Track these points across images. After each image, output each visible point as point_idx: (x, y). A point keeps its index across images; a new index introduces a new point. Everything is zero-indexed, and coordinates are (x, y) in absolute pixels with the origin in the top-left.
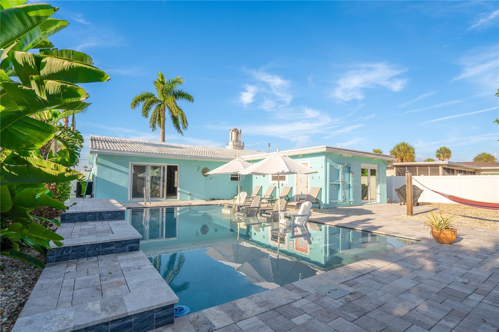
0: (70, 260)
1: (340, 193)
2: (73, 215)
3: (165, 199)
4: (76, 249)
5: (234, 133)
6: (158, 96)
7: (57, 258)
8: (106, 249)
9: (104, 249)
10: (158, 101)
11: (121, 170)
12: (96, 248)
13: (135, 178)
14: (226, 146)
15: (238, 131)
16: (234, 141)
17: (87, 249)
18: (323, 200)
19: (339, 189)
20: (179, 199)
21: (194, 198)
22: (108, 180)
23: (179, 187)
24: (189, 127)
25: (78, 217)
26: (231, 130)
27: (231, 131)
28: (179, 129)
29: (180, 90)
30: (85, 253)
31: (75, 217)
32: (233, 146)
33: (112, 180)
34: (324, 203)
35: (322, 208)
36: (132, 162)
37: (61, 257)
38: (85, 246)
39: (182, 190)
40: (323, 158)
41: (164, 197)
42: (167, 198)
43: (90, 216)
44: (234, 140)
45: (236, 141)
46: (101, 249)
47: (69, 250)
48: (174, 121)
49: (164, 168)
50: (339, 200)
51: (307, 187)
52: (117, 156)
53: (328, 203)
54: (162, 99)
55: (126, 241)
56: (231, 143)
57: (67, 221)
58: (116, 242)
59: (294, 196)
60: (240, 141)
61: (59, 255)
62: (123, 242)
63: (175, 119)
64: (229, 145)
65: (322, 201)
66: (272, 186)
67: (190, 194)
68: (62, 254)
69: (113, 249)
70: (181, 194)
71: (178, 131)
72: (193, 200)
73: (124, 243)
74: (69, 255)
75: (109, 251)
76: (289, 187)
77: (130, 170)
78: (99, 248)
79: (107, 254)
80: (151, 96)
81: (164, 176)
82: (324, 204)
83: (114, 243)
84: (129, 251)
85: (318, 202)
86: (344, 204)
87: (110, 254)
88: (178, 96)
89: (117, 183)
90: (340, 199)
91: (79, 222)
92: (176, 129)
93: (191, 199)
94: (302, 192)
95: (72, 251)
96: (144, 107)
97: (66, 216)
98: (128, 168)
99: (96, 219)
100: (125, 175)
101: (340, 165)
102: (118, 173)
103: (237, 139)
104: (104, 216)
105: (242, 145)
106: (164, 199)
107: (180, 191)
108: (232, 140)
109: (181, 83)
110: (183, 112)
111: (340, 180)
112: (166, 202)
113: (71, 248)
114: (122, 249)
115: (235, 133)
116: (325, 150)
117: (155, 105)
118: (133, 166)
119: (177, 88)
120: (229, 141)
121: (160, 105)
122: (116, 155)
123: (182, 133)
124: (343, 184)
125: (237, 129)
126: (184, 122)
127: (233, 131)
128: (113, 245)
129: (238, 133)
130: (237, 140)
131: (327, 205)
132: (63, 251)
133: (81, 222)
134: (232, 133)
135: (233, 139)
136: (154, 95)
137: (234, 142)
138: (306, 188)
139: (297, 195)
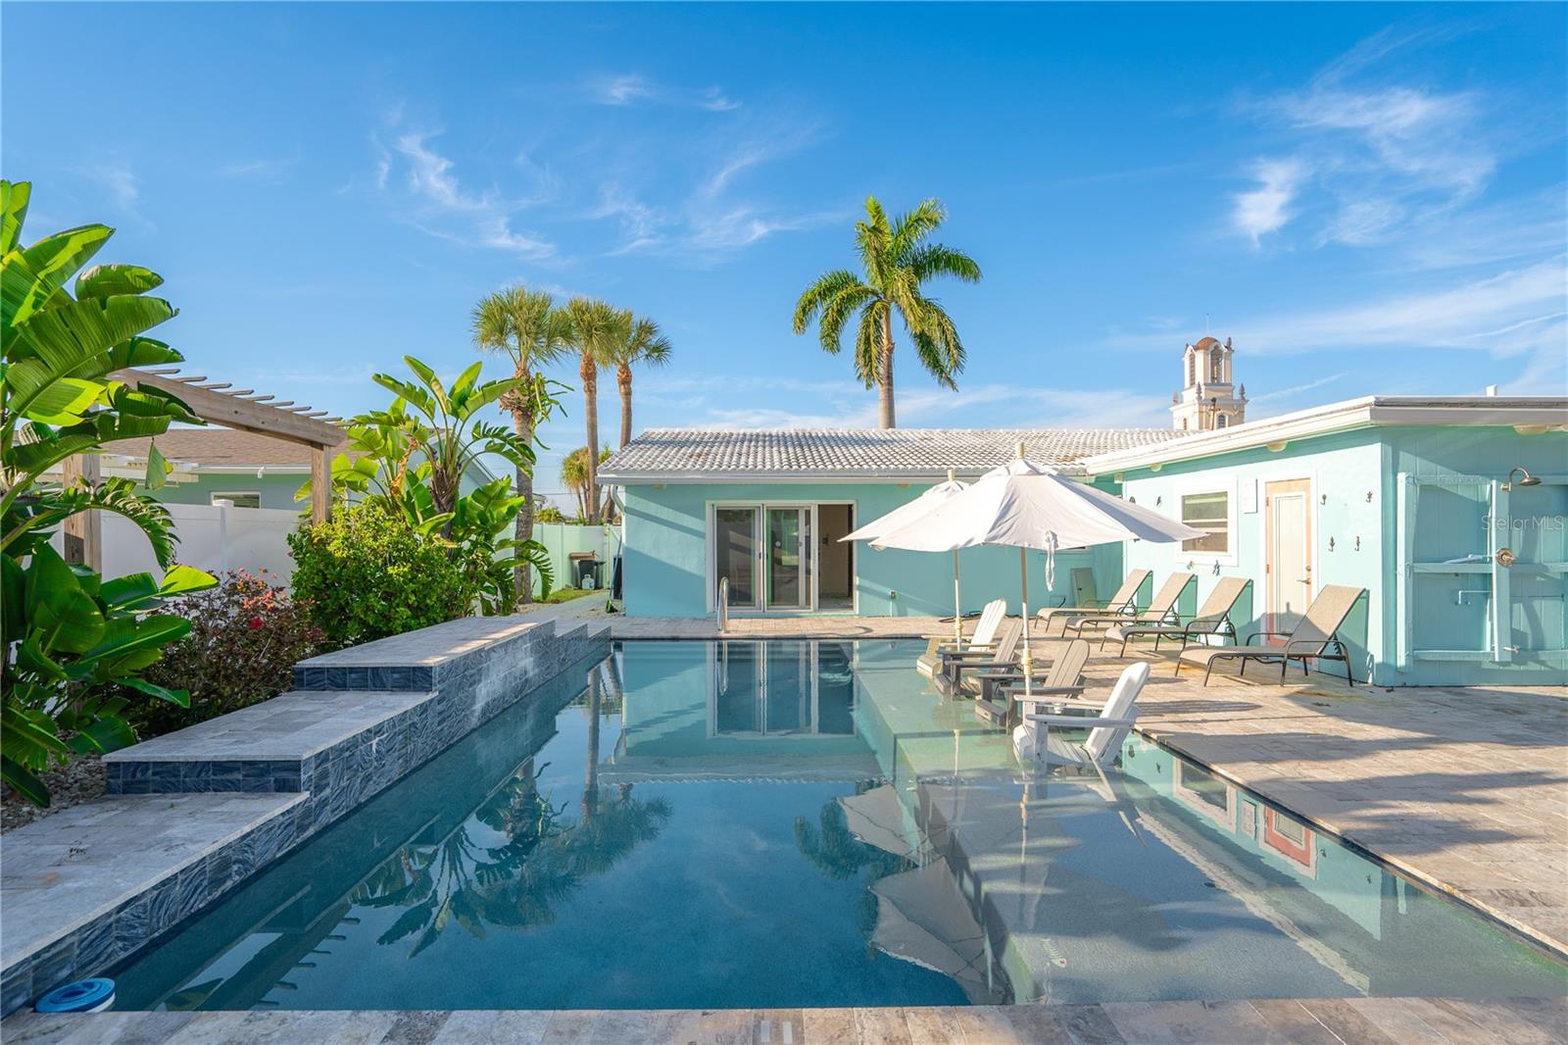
0: (148, 792)
1: (1491, 619)
2: (318, 673)
3: (815, 611)
4: (160, 769)
5: (1200, 356)
6: (867, 276)
7: (125, 784)
8: (223, 778)
9: (219, 777)
10: (866, 292)
11: (685, 524)
12: (201, 771)
13: (724, 546)
14: (1171, 409)
15: (1216, 347)
16: (1203, 387)
17: (183, 773)
18: (1375, 648)
19: (1488, 595)
20: (857, 613)
21: (909, 610)
22: (652, 555)
23: (858, 575)
24: (969, 363)
25: (328, 679)
26: (1190, 347)
27: (1189, 352)
28: (942, 371)
29: (935, 245)
30: (178, 781)
31: (321, 677)
32: (1197, 405)
33: (663, 555)
34: (1378, 659)
35: (1370, 681)
36: (713, 502)
37: (133, 783)
38: (177, 765)
39: (867, 584)
40: (1371, 455)
41: (809, 604)
42: (821, 607)
43: (353, 676)
44: (1202, 383)
45: (1213, 384)
46: (213, 777)
47: (148, 769)
48: (922, 347)
49: (808, 513)
50: (1488, 649)
51: (1308, 583)
52: (664, 487)
53: (1401, 662)
54: (878, 285)
55: (268, 763)
56: (1190, 395)
57: (308, 685)
58: (244, 762)
59: (1259, 620)
60: (1230, 385)
61: (129, 779)
62: (261, 766)
63: (924, 342)
64: (1182, 402)
65: (1369, 649)
66: (1181, 574)
67: (893, 597)
68: (134, 776)
69: (238, 780)
70: (865, 595)
71: (939, 382)
72: (905, 615)
73: (262, 768)
74: (146, 782)
75: (229, 784)
76: (1240, 580)
77: (708, 525)
78: (207, 773)
79: (225, 791)
80: (845, 280)
81: (808, 539)
82: (1378, 665)
83: (241, 764)
84: (277, 791)
85: (1344, 654)
86: (1527, 671)
87: (232, 791)
88: (930, 266)
89: (677, 563)
90: (1493, 642)
91: (330, 690)
92: (933, 374)
93: (899, 611)
94: (1288, 605)
95: (154, 774)
96: (825, 322)
97: (305, 673)
98: (702, 517)
99: (367, 686)
100: (695, 538)
101: (1494, 482)
102: (677, 533)
103: (1213, 378)
104: (385, 680)
105: (1236, 396)
106: (812, 610)
107: (859, 588)
108: (1192, 383)
109: (936, 223)
110: (943, 316)
111: (1494, 555)
112: (817, 622)
113: (151, 766)
114: (258, 783)
115: (1206, 354)
116: (1364, 416)
117: (860, 310)
118: (718, 511)
119: (925, 240)
120: (1183, 390)
121: (871, 307)
122: (662, 485)
123: (952, 383)
124: (1512, 576)
125: (1216, 341)
126: (949, 350)
127: (1196, 348)
128: (238, 769)
129: (1216, 354)
130: (1214, 380)
131: (1398, 671)
132: (135, 771)
133: (334, 690)
134: (1192, 358)
135: (1200, 378)
136: (854, 279)
137: (1203, 391)
138: (1305, 585)
139: (1272, 615)
